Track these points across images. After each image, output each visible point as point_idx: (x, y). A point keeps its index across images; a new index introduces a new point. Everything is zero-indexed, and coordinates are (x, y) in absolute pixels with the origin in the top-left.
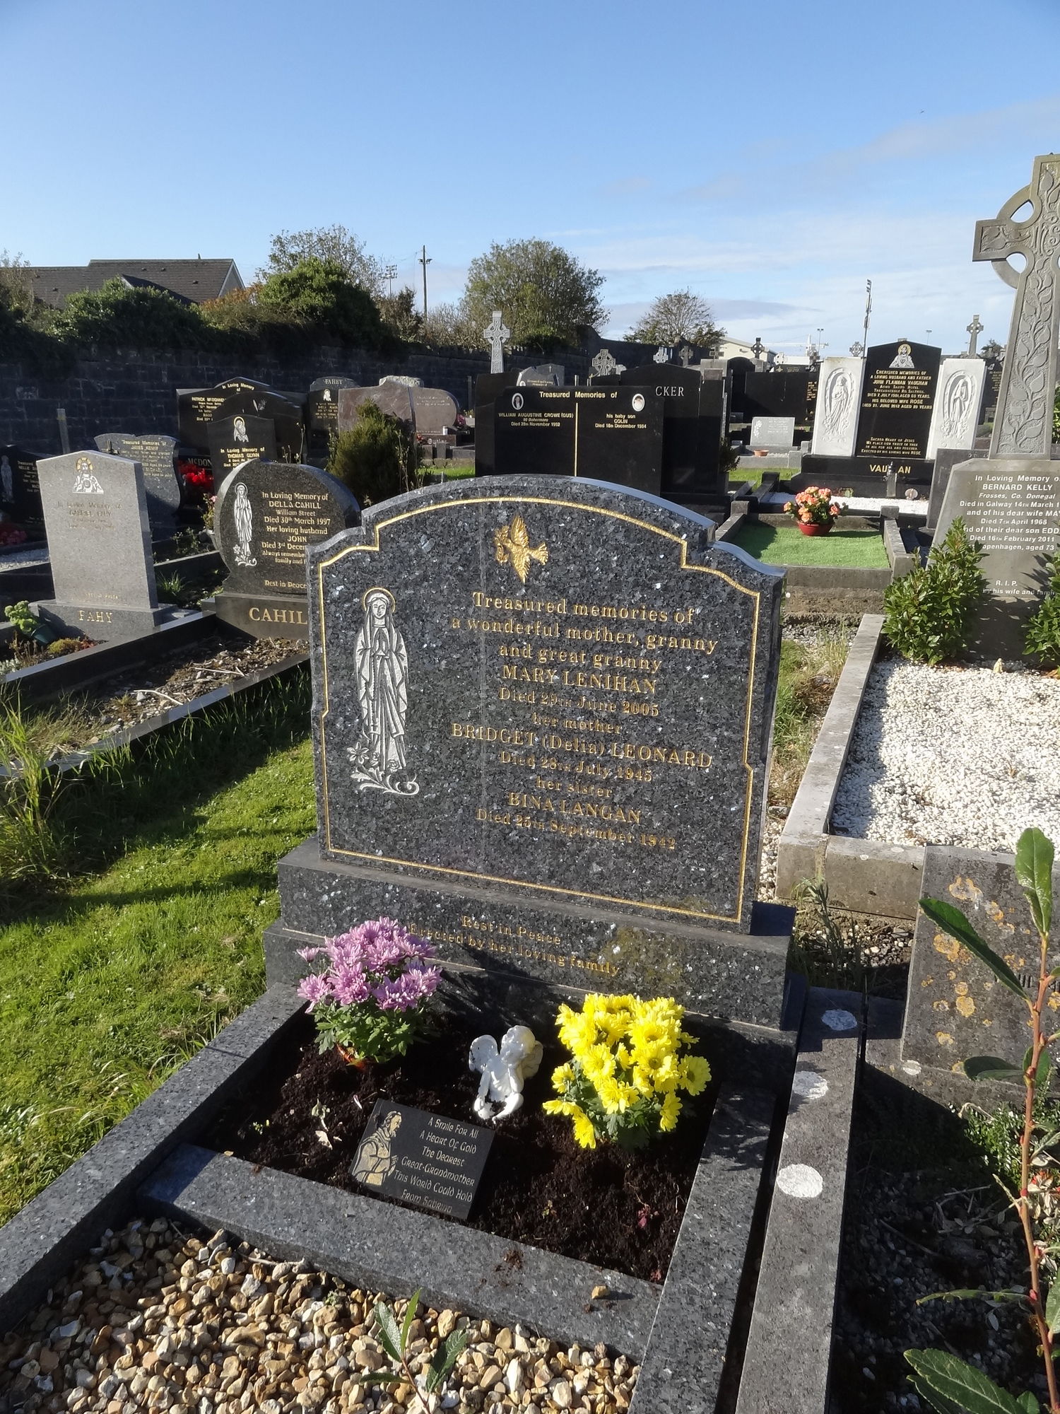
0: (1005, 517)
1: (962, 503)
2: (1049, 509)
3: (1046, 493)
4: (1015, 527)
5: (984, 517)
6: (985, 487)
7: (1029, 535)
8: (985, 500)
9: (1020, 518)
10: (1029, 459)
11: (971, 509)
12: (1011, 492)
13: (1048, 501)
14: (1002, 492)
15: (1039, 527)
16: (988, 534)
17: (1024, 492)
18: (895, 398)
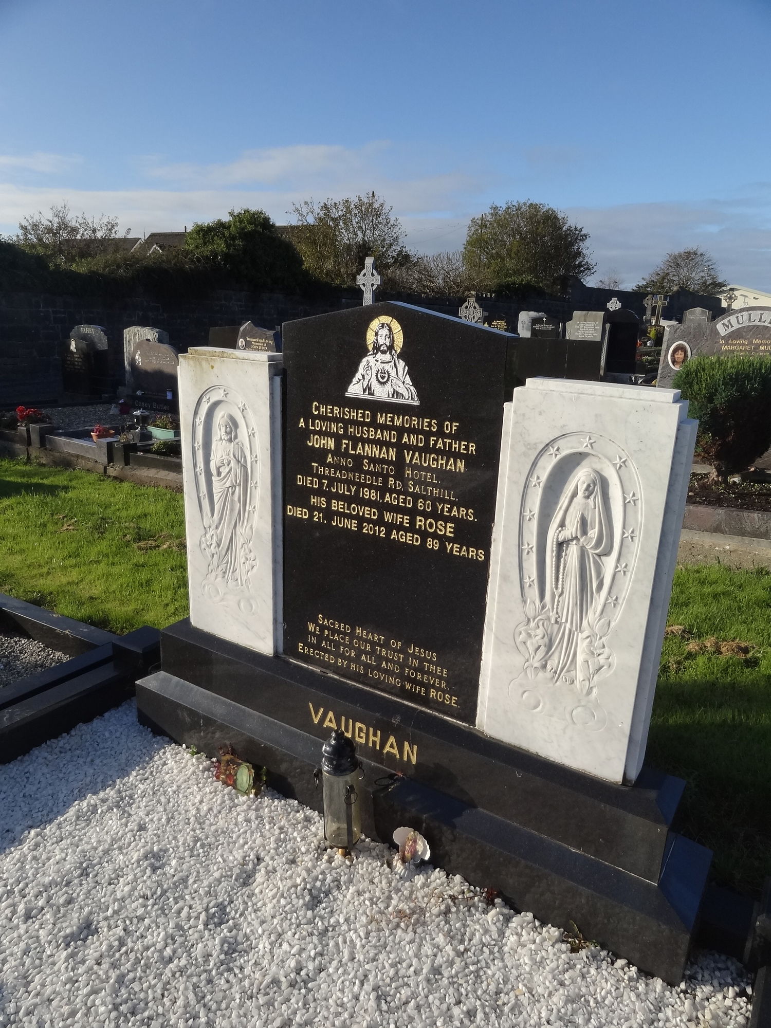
18: (369, 503)
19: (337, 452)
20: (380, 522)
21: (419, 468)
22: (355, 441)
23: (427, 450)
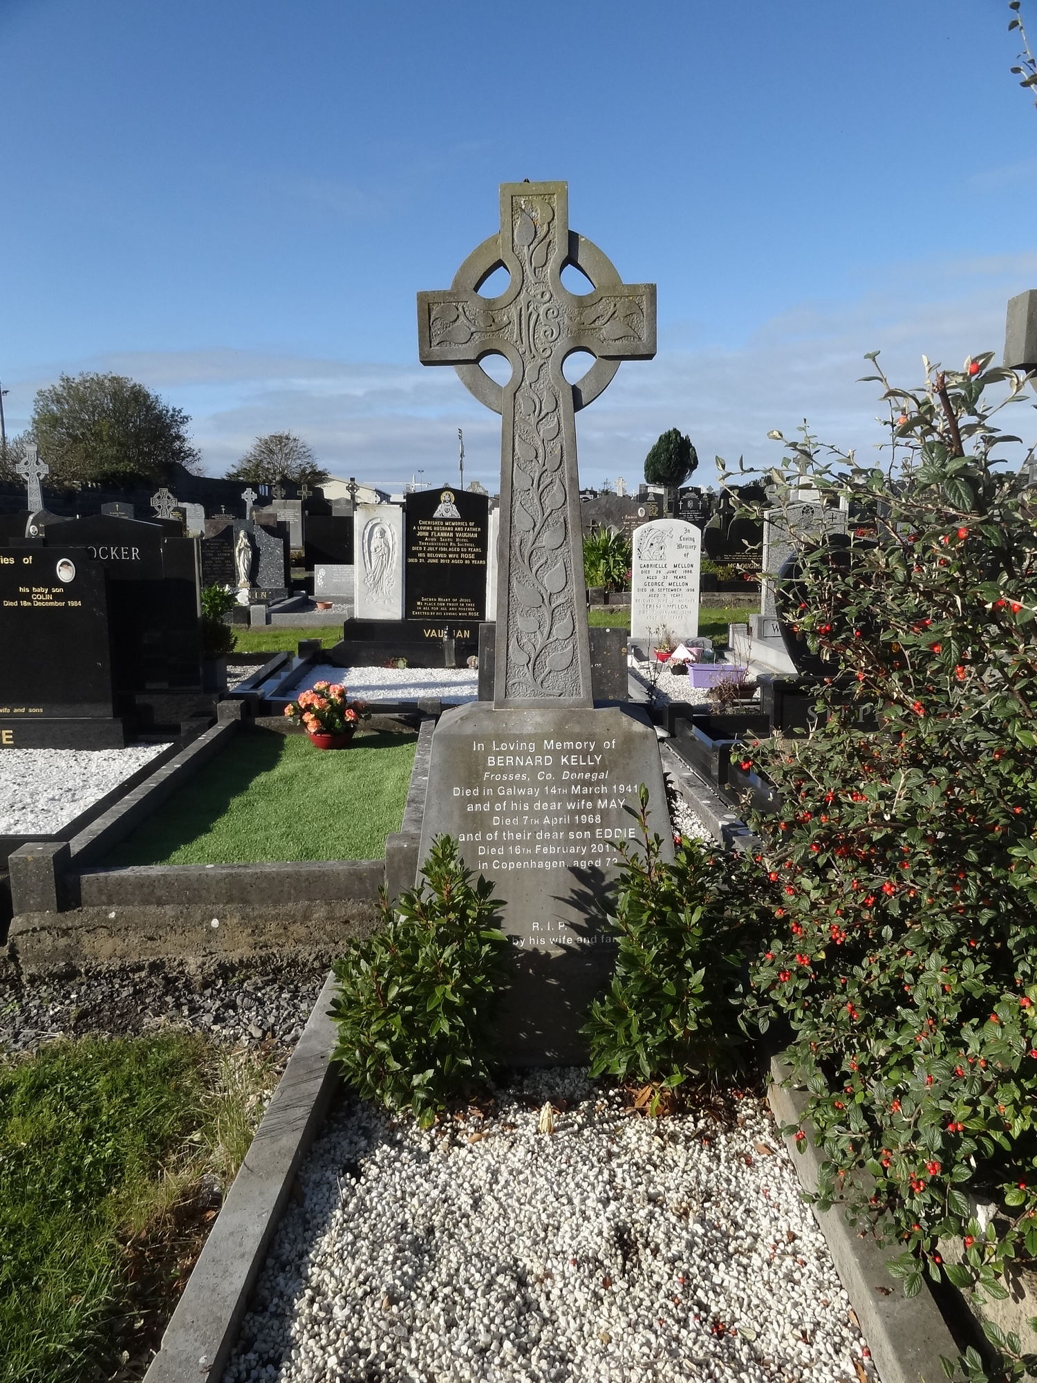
0: (532, 813)
1: (456, 792)
2: (600, 796)
3: (593, 770)
4: (550, 829)
5: (497, 814)
6: (491, 762)
7: (575, 843)
8: (494, 785)
9: (557, 814)
10: (561, 707)
11: (472, 800)
12: (534, 770)
13: (599, 782)
14: (522, 769)
15: (591, 827)
16: (506, 844)
17: (557, 769)
18: (443, 552)
19: (430, 536)
20: (448, 558)
21: (461, 538)
22: (437, 532)
23: (464, 532)
